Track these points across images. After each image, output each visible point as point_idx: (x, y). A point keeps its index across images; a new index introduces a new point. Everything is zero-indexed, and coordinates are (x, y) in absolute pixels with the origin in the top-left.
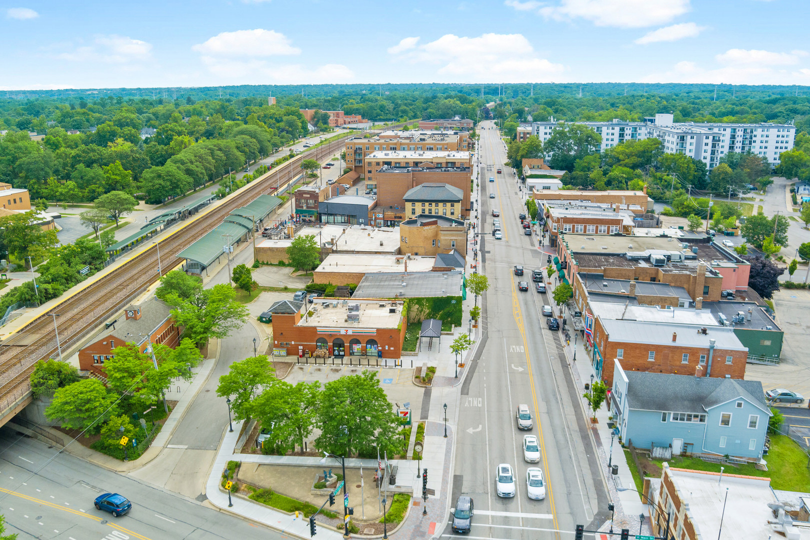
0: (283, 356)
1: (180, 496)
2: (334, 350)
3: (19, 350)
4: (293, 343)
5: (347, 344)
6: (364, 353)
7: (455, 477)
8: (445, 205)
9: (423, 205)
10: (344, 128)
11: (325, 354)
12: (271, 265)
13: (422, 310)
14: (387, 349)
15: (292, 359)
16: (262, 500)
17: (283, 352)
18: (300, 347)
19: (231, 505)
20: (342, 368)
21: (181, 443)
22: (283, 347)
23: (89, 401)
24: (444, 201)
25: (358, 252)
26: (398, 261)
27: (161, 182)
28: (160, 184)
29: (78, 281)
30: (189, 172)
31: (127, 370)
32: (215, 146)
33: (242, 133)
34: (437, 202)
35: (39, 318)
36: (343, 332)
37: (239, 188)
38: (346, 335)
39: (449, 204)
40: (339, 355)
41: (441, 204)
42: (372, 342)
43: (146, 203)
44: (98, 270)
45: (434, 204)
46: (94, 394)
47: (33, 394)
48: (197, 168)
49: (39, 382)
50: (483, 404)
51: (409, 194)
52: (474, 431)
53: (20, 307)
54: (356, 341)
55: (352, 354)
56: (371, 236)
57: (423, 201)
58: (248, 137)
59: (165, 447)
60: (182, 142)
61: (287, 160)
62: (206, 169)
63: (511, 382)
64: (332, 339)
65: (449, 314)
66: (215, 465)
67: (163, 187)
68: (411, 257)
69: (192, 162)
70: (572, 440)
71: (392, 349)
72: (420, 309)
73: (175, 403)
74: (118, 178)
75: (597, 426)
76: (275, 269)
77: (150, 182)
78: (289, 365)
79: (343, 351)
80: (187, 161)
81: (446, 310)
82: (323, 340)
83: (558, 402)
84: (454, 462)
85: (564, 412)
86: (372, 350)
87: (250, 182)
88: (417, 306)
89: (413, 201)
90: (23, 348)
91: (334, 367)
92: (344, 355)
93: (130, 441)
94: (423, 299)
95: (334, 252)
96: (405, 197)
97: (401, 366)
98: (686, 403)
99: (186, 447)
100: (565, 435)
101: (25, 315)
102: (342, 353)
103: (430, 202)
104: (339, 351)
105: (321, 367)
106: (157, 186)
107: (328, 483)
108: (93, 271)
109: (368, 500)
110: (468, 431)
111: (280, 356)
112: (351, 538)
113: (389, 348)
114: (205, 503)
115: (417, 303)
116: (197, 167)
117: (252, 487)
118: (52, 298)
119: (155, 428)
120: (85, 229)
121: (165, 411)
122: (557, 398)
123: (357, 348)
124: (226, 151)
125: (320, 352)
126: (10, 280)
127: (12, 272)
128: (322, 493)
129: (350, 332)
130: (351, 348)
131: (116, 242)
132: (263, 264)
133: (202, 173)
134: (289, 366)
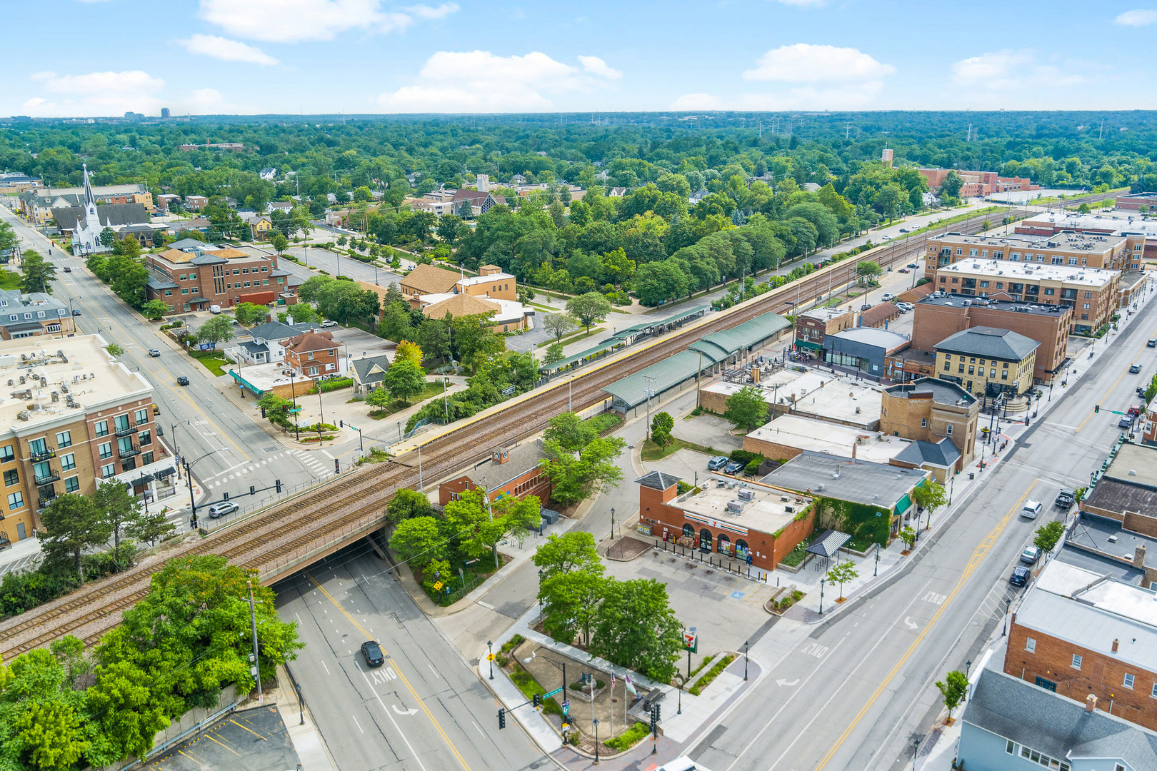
0: (646, 534)
1: (460, 655)
2: (701, 542)
3: (404, 469)
4: (659, 522)
5: (715, 539)
6: (733, 555)
7: (720, 726)
8: (994, 364)
9: (962, 360)
10: (987, 200)
11: (690, 543)
12: (716, 414)
13: (838, 516)
14: (758, 555)
15: (651, 540)
16: (518, 682)
17: (647, 530)
18: (666, 529)
19: (492, 678)
20: (698, 565)
21: (490, 602)
22: (648, 524)
23: (419, 539)
24: (995, 359)
25: (822, 418)
26: (860, 440)
27: (655, 282)
28: (653, 285)
29: (497, 402)
30: (696, 271)
31: (463, 516)
32: (745, 235)
33: (798, 213)
34: (983, 358)
35: (440, 438)
36: (711, 523)
37: (756, 296)
38: (714, 528)
39: (1000, 364)
40: (706, 549)
41: (988, 362)
42: (742, 543)
43: (640, 303)
44: (525, 391)
45: (978, 360)
46: (425, 534)
47: (386, 518)
48: (706, 265)
49: (393, 509)
50: (823, 658)
51: (945, 343)
52: (786, 684)
53: (429, 422)
54: (723, 537)
55: (719, 551)
56: (854, 397)
57: (963, 354)
58: (805, 220)
59: (475, 602)
60: (715, 222)
61: (855, 254)
62: (720, 266)
63: (885, 639)
64: (700, 529)
65: (870, 529)
66: (505, 634)
67: (656, 288)
68: (883, 437)
69: (702, 257)
70: (896, 735)
71: (764, 557)
72: (836, 513)
73: (509, 559)
74: (617, 268)
75: (947, 729)
76: (716, 420)
77: (643, 280)
78: (645, 546)
79: (711, 545)
80: (697, 255)
81: (869, 522)
82: (689, 527)
83: (923, 683)
84: (732, 710)
85: (919, 698)
86: (743, 553)
87: (778, 286)
88: (832, 509)
89: (949, 352)
90: (408, 468)
91: (691, 562)
92: (711, 551)
93: (445, 586)
94: (840, 502)
95: (791, 412)
96: (938, 345)
97: (766, 580)
98: (1049, 740)
99: (492, 607)
100: (891, 726)
101: (430, 432)
102: (709, 547)
103: (973, 356)
104: (707, 544)
105: (677, 558)
106: (648, 287)
107: (584, 687)
108: (518, 391)
109: (613, 718)
110: (778, 681)
111: (643, 533)
112: (568, 748)
113: (761, 555)
114: (474, 669)
115: (832, 506)
116: (708, 264)
117: (520, 666)
118: (463, 417)
119: (475, 580)
120: (546, 335)
121: (495, 566)
122: (927, 678)
123: (726, 545)
124: (756, 243)
125: (686, 540)
126: (452, 384)
127: (458, 375)
128: (574, 695)
129: (718, 526)
130: (719, 544)
131: (563, 358)
132: (707, 411)
133: (713, 272)
134: (645, 548)
